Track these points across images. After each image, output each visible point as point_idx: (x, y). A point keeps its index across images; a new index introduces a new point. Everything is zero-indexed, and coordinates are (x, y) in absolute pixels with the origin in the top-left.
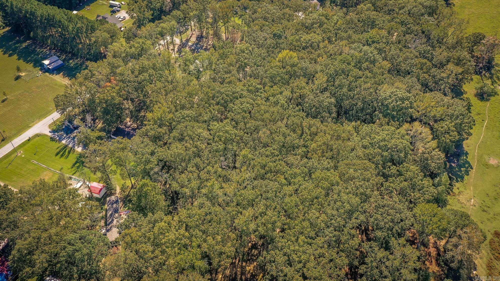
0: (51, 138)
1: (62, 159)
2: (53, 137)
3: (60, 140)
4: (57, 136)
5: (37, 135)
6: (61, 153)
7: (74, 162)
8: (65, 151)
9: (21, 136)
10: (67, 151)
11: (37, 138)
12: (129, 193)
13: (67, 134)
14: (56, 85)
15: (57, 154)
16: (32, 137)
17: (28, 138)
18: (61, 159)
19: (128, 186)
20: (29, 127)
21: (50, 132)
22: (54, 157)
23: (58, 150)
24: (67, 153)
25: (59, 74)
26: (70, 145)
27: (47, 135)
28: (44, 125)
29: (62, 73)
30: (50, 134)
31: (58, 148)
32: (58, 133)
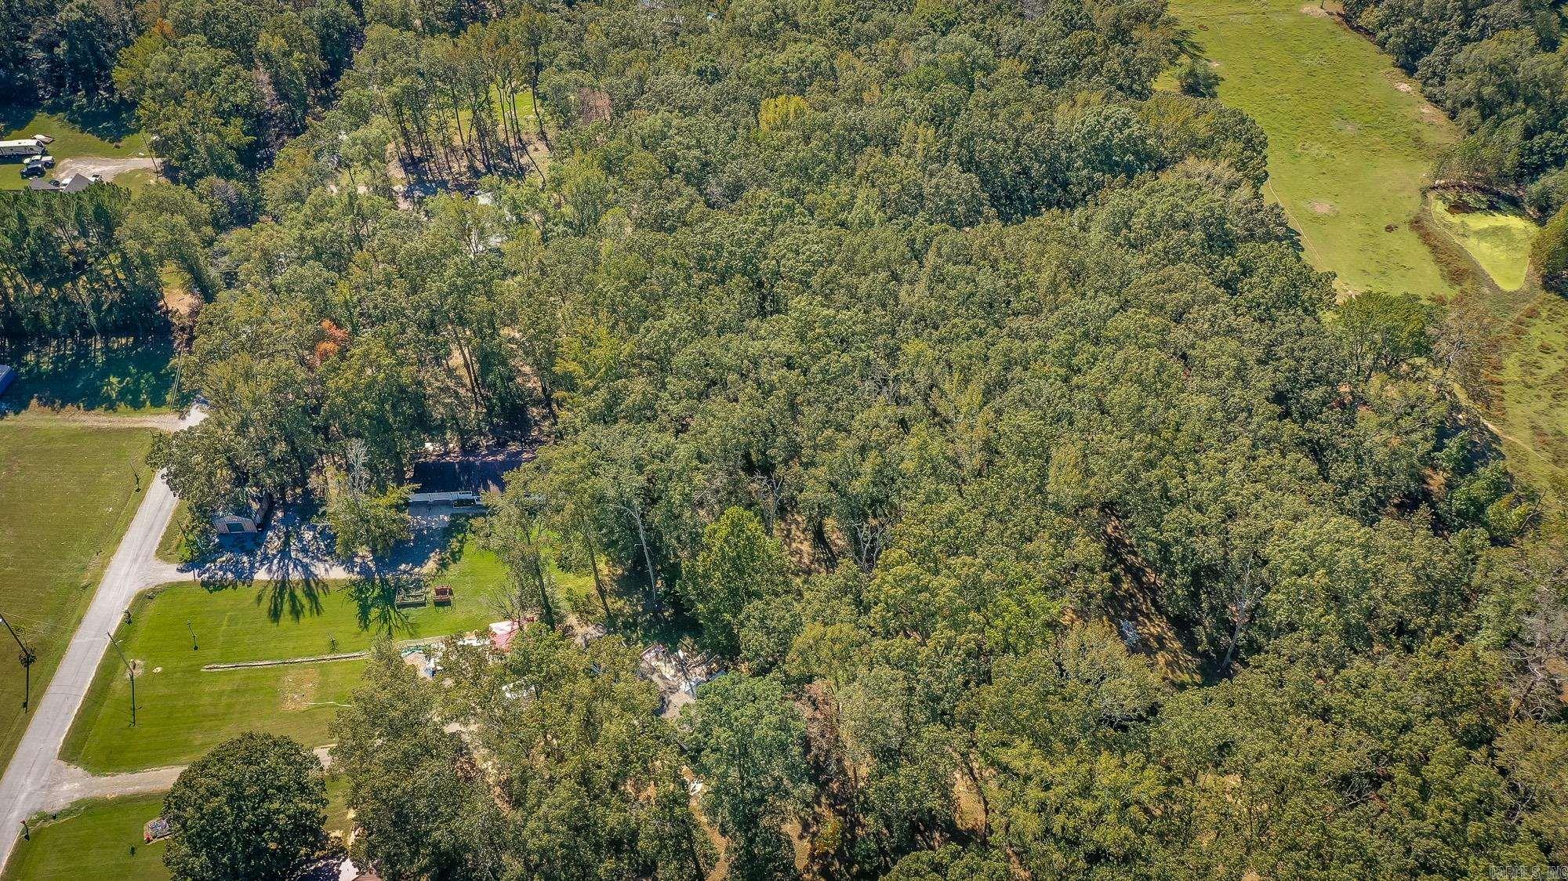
0: (204, 584)
1: (306, 619)
2: (209, 578)
3: (244, 577)
4: (221, 568)
5: (144, 598)
6: (287, 607)
7: (357, 610)
8: (293, 597)
9: (85, 623)
10: (299, 593)
11: (152, 607)
12: (607, 610)
13: (251, 553)
14: (51, 440)
15: (275, 614)
16: (132, 607)
17: (118, 619)
18: (302, 620)
19: (588, 597)
20: (85, 588)
21: (181, 571)
22: (273, 627)
23: (266, 604)
24: (305, 601)
25: (25, 406)
26: (296, 576)
27: (181, 584)
28: (135, 560)
29: (34, 402)
30: (189, 576)
31: (259, 599)
32: (214, 561)
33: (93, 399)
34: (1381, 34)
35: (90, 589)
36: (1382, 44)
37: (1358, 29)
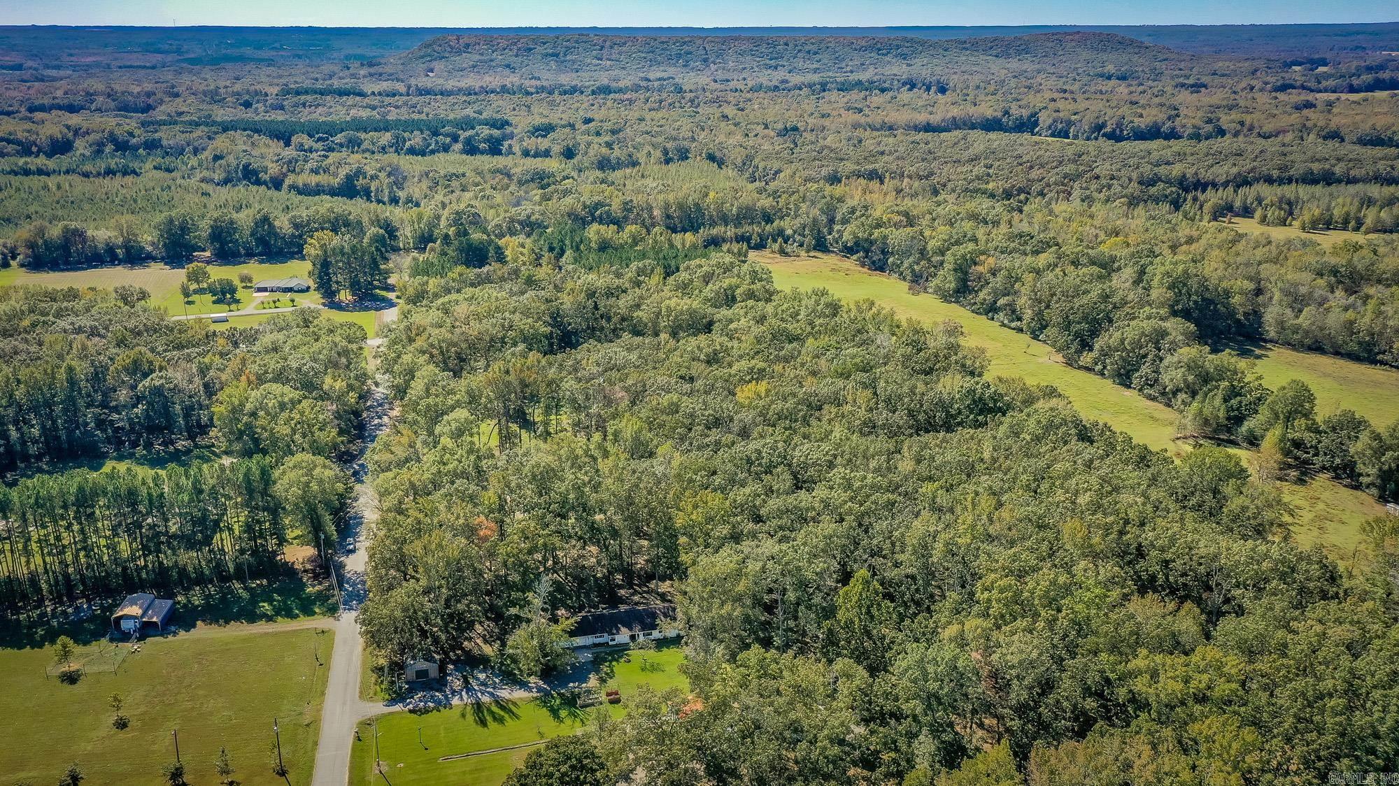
0: (411, 711)
1: (509, 722)
2: (414, 707)
3: (443, 704)
4: (420, 701)
6: (489, 717)
7: (548, 712)
8: (489, 710)
9: (322, 744)
10: (494, 709)
11: (375, 729)
13: (440, 690)
15: (482, 723)
17: (350, 740)
18: (506, 724)
20: (309, 724)
21: (387, 705)
22: (485, 730)
23: (471, 717)
24: (502, 712)
25: (194, 626)
26: (486, 699)
27: (390, 714)
28: (344, 704)
29: (199, 623)
30: (398, 708)
31: (463, 716)
32: (412, 697)
33: (251, 616)
34: (1099, 367)
35: (313, 726)
36: (1103, 374)
37: (1080, 368)
